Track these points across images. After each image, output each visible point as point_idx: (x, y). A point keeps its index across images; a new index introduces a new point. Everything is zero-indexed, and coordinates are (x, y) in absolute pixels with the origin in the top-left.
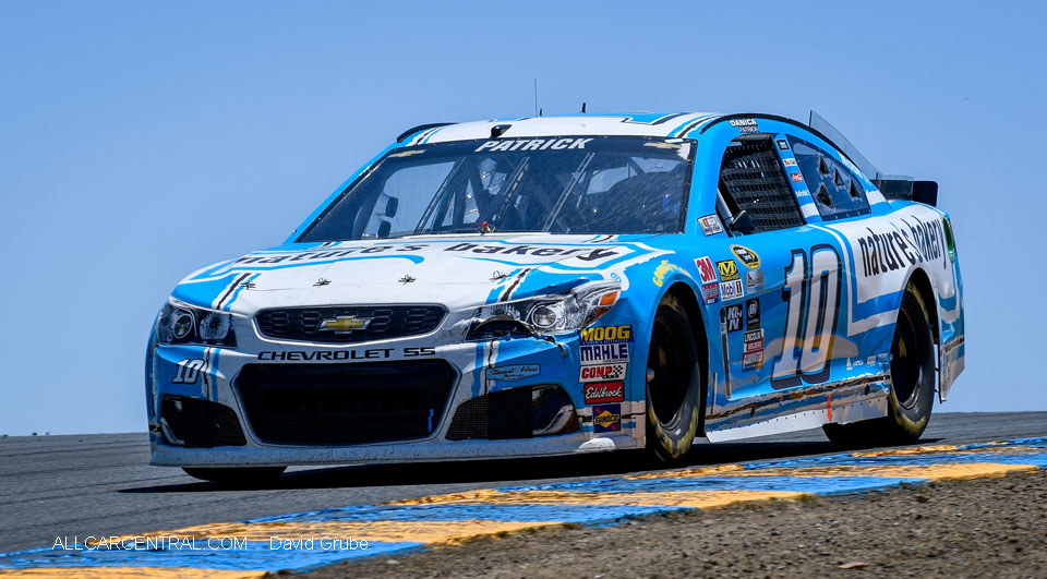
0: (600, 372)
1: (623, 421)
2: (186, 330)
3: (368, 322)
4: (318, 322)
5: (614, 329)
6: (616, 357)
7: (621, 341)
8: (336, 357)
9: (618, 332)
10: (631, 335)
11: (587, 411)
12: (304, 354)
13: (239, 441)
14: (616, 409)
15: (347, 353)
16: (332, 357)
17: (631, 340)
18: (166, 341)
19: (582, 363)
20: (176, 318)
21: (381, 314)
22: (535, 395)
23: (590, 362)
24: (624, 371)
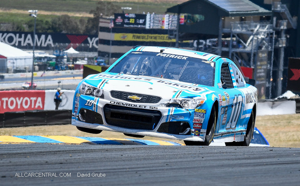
0: (198, 120)
1: (201, 134)
2: (90, 92)
3: (141, 98)
4: (127, 96)
5: (202, 110)
6: (201, 117)
7: (203, 113)
8: (131, 106)
9: (203, 111)
10: (206, 112)
11: (193, 130)
12: (123, 104)
13: (101, 123)
14: (199, 131)
15: (134, 105)
16: (130, 105)
17: (206, 113)
18: (83, 94)
19: (194, 117)
20: (87, 88)
21: (144, 96)
22: (182, 124)
23: (196, 118)
24: (203, 121)
